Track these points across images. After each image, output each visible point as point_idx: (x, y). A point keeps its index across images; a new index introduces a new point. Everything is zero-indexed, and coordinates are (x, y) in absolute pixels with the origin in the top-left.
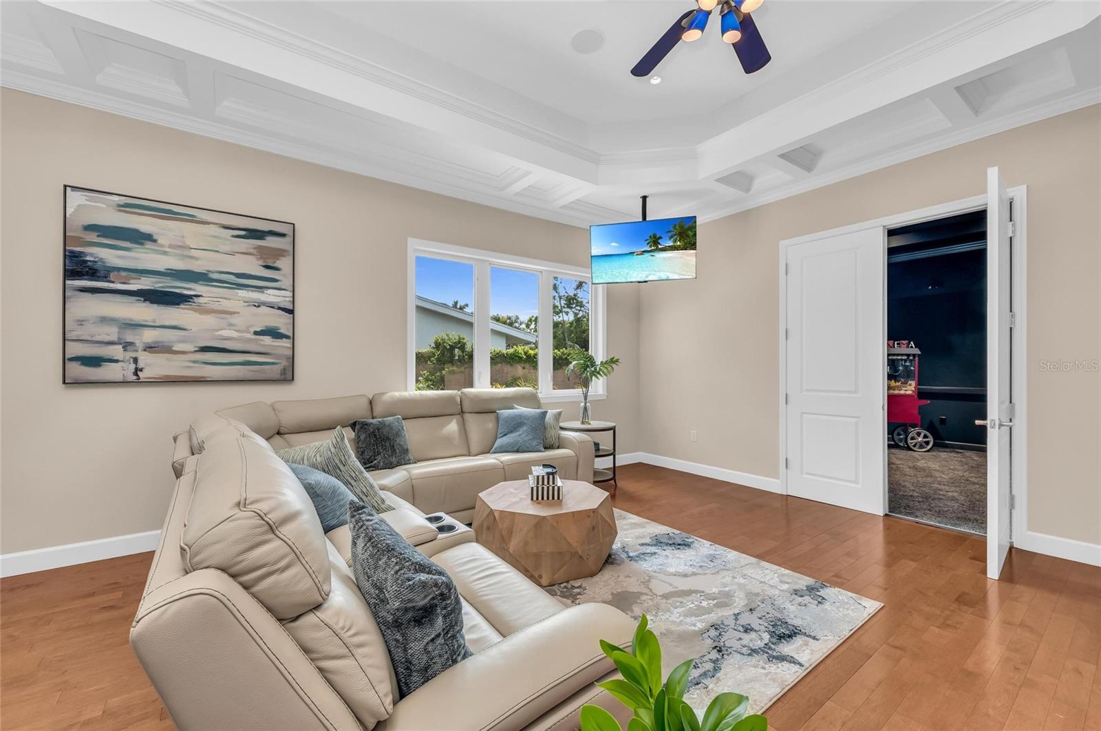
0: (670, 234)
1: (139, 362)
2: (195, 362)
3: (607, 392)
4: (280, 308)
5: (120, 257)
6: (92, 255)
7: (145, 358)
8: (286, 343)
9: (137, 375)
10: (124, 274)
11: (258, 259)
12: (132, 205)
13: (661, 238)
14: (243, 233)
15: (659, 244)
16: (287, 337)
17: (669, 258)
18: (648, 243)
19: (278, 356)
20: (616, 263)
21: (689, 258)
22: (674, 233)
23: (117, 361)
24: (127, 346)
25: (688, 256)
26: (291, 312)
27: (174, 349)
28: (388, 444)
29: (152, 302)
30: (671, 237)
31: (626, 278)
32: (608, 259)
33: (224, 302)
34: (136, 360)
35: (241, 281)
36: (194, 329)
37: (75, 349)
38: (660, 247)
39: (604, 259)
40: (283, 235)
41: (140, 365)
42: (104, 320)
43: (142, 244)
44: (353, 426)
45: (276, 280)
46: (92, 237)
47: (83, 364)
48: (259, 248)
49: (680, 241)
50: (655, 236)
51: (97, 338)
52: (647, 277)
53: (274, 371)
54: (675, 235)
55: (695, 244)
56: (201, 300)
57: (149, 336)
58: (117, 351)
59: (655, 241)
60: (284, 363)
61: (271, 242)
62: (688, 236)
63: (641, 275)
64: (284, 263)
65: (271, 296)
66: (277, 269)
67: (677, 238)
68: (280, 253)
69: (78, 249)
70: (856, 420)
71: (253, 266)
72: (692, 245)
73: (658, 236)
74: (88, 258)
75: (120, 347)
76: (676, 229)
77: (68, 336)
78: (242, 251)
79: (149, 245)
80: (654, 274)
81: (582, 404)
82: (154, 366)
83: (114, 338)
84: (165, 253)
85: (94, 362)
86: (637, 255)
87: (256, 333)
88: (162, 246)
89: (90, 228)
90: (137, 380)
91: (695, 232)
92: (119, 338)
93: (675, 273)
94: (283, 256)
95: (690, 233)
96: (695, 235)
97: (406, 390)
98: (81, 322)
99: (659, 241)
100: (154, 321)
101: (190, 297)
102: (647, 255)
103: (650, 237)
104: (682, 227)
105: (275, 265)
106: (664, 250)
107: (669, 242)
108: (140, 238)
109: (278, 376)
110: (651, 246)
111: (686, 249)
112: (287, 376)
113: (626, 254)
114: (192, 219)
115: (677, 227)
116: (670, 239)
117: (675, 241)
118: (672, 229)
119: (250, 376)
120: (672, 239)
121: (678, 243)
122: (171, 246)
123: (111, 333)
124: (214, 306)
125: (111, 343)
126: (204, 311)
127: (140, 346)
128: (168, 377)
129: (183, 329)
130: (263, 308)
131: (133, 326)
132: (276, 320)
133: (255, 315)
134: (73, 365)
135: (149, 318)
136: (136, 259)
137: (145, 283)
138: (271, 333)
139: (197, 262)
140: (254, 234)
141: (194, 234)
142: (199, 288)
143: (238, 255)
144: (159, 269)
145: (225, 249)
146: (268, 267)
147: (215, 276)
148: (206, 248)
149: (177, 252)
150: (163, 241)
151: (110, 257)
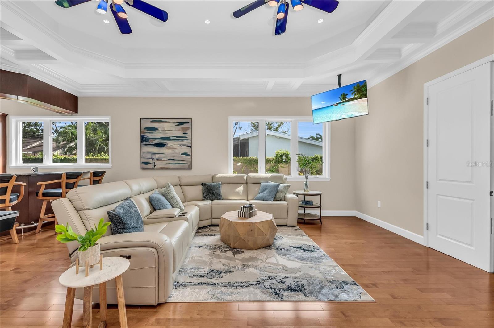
0: (352, 92)
2: (167, 163)
3: (331, 177)
4: (188, 146)
5: (151, 135)
6: (146, 135)
7: (156, 162)
8: (189, 157)
9: (154, 167)
10: (152, 140)
11: (182, 131)
12: (154, 121)
13: (347, 95)
14: (178, 124)
15: (347, 98)
16: (190, 155)
18: (340, 99)
19: (187, 161)
20: (325, 111)
22: (354, 91)
23: (151, 163)
24: (153, 159)
25: (363, 102)
26: (190, 147)
27: (162, 160)
28: (212, 192)
29: (158, 147)
32: (320, 110)
33: (173, 145)
34: (154, 163)
35: (178, 139)
36: (167, 154)
37: (144, 160)
38: (347, 99)
39: (319, 110)
40: (188, 123)
41: (155, 164)
42: (148, 152)
43: (155, 131)
44: (202, 184)
45: (186, 137)
46: (146, 131)
47: (144, 164)
48: (182, 128)
49: (358, 94)
50: (344, 94)
51: (147, 157)
52: (341, 116)
53: (186, 166)
54: (355, 92)
55: (366, 94)
56: (168, 145)
57: (157, 156)
58: (150, 161)
60: (189, 163)
61: (185, 125)
62: (362, 91)
63: (337, 116)
64: (189, 132)
65: (185, 142)
66: (187, 134)
67: (356, 93)
68: (187, 128)
69: (143, 134)
70: (473, 201)
71: (180, 134)
72: (365, 96)
73: (345, 94)
74: (145, 136)
75: (151, 159)
76: (355, 89)
77: (142, 157)
78: (178, 129)
79: (157, 131)
80: (344, 114)
81: (305, 182)
82: (159, 164)
83: (150, 157)
84: (160, 133)
85: (146, 163)
86: (335, 106)
87: (181, 154)
88: (160, 131)
89: (145, 128)
91: (366, 88)
92: (151, 157)
93: (356, 112)
94: (188, 129)
95: (363, 89)
96: (366, 90)
98: (144, 153)
100: (158, 152)
101: (166, 144)
102: (340, 105)
103: (341, 95)
104: (358, 87)
105: (186, 133)
106: (349, 100)
107: (352, 96)
108: (155, 129)
109: (187, 168)
110: (342, 100)
111: (362, 98)
112: (190, 168)
113: (329, 106)
114: (166, 122)
115: (356, 87)
116: (352, 94)
117: (355, 95)
118: (353, 89)
119: (180, 168)
120: (353, 94)
121: (357, 96)
122: (161, 131)
123: (149, 156)
124: (171, 147)
125: (150, 158)
126: (169, 148)
127: (155, 159)
128: (161, 167)
129: (164, 154)
130: (183, 146)
131: (154, 154)
132: (187, 150)
133: (181, 149)
134: (143, 164)
135: (157, 151)
136: (154, 135)
137: (156, 142)
138: (185, 154)
139: (167, 135)
140: (181, 124)
141: (167, 126)
142: (167, 142)
143: (177, 131)
144: (159, 137)
145: (174, 129)
146: (184, 133)
147: (171, 138)
148: (170, 130)
149: (163, 132)
150: (160, 129)
151: (149, 135)
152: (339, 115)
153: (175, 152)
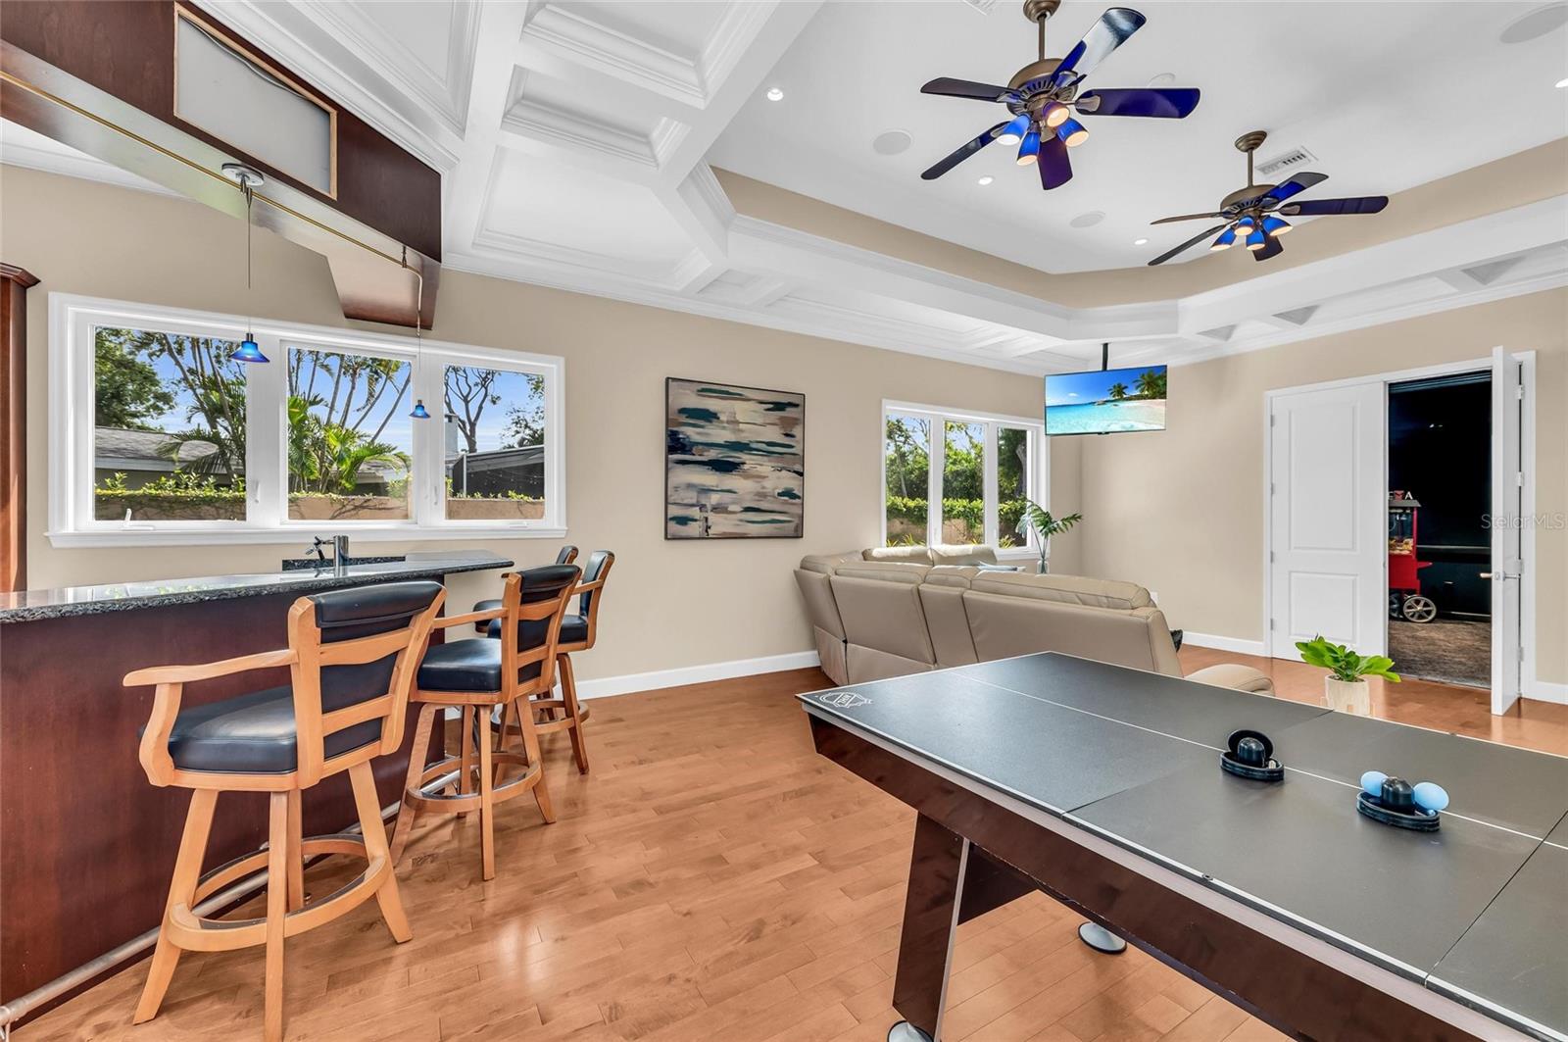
0: (1137, 384)
1: (709, 520)
2: (741, 520)
4: (794, 472)
5: (698, 433)
6: (682, 433)
7: (713, 517)
8: (798, 503)
9: (707, 531)
10: (700, 447)
11: (781, 428)
12: (707, 390)
13: (1126, 387)
14: (771, 406)
15: (1124, 393)
16: (799, 497)
17: (1135, 407)
18: (1111, 393)
19: (792, 515)
21: (1159, 407)
22: (1141, 382)
23: (696, 520)
24: (702, 507)
26: (801, 474)
27: (729, 509)
29: (717, 470)
30: (1137, 387)
31: (1085, 428)
33: (759, 468)
34: (706, 519)
35: (769, 450)
36: (741, 492)
37: (674, 511)
38: (1125, 396)
39: (1059, 409)
40: (797, 406)
41: (709, 524)
42: (690, 486)
43: (711, 422)
45: (791, 447)
46: (683, 419)
47: (678, 523)
48: (782, 418)
49: (1148, 390)
50: (1119, 385)
51: (685, 502)
53: (790, 528)
54: (1142, 384)
55: (1165, 393)
56: (746, 467)
57: (715, 499)
58: (695, 512)
59: (1119, 393)
60: (796, 521)
61: (790, 412)
62: (1158, 386)
64: (797, 431)
65: (787, 461)
66: (792, 436)
67: (1144, 388)
68: (795, 422)
69: (675, 429)
71: (774, 434)
72: (1163, 395)
73: (1123, 386)
74: (681, 436)
75: (698, 508)
76: (1143, 378)
77: (671, 500)
78: (770, 422)
79: (715, 422)
81: (1039, 562)
82: (720, 524)
83: (694, 501)
84: (724, 428)
85: (683, 521)
87: (779, 494)
88: (722, 422)
89: (683, 411)
90: (706, 536)
91: (1166, 380)
92: (698, 501)
94: (797, 424)
95: (1160, 382)
96: (1165, 384)
98: (676, 488)
99: (1124, 391)
100: (717, 486)
101: (738, 464)
102: (1109, 405)
103: (1114, 387)
104: (1150, 376)
105: (792, 433)
106: (1130, 399)
108: (709, 416)
109: (792, 533)
110: (1114, 396)
111: (1155, 398)
112: (798, 534)
113: (1086, 404)
114: (740, 397)
115: (1146, 377)
116: (1137, 389)
117: (1142, 391)
118: (1139, 378)
119: (774, 532)
120: (1140, 389)
121: (1146, 393)
122: (728, 422)
123: (691, 497)
124: (753, 472)
125: (693, 505)
126: (747, 476)
127: (709, 507)
128: (730, 533)
129: (735, 493)
130: (784, 472)
131: (705, 491)
132: (788, 481)
133: (779, 478)
134: (672, 525)
135: (714, 484)
136: (707, 434)
137: (712, 454)
138: (788, 493)
139: (743, 435)
140: (779, 406)
141: (742, 410)
142: (744, 457)
143: (768, 426)
144: (722, 442)
145: (760, 421)
146: (787, 435)
147: (754, 446)
148: (749, 422)
149: (731, 426)
150: (723, 418)
151: (691, 433)
152: (1106, 423)
153: (763, 488)
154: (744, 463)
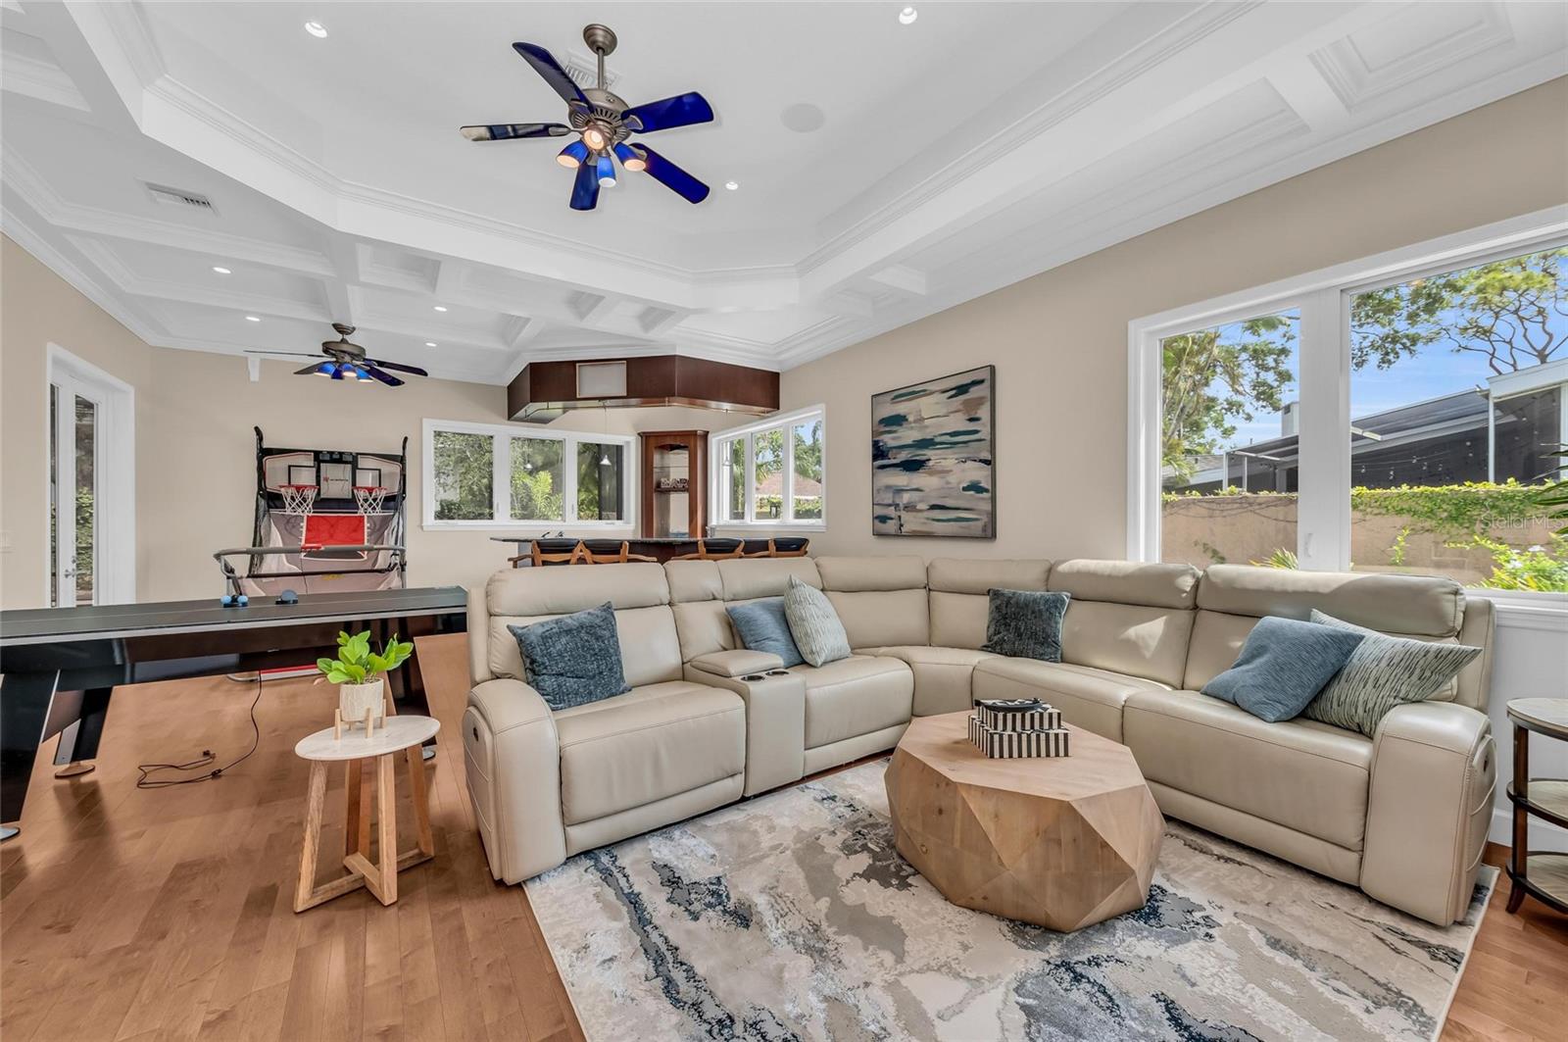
1: (902, 519)
2: (928, 519)
4: (981, 461)
5: (893, 439)
6: (882, 441)
7: (904, 516)
8: (988, 497)
9: (900, 529)
10: (894, 451)
11: (964, 414)
12: (898, 395)
14: (953, 392)
16: (987, 491)
19: (979, 512)
23: (892, 519)
24: (896, 506)
26: (987, 462)
27: (918, 508)
29: (907, 470)
33: (944, 463)
34: (900, 517)
35: (955, 440)
36: (927, 490)
37: (880, 511)
40: (985, 381)
41: (902, 522)
42: (888, 487)
43: (901, 425)
45: (976, 432)
46: (883, 428)
47: (880, 521)
48: (965, 402)
51: (884, 502)
53: (976, 528)
56: (931, 463)
57: (906, 498)
58: (892, 511)
60: (988, 519)
61: (975, 392)
64: (984, 413)
65: (975, 450)
66: (977, 419)
68: (979, 401)
69: (877, 439)
71: (959, 423)
74: (881, 444)
75: (893, 508)
77: (875, 501)
78: (953, 410)
79: (905, 425)
82: (911, 522)
83: (890, 502)
84: (912, 428)
85: (883, 519)
87: (964, 489)
88: (910, 423)
89: (882, 421)
90: (900, 534)
92: (893, 502)
94: (982, 404)
97: (1125, 559)
98: (878, 491)
100: (907, 486)
101: (924, 461)
105: (977, 416)
108: (898, 420)
109: (979, 533)
112: (989, 533)
114: (925, 393)
119: (961, 532)
122: (915, 422)
123: (889, 497)
124: (938, 467)
125: (890, 505)
126: (933, 473)
127: (901, 506)
128: (914, 531)
129: (921, 491)
130: (969, 462)
131: (899, 491)
132: (978, 473)
133: (964, 471)
134: (876, 521)
135: (905, 483)
136: (899, 438)
137: (903, 456)
138: (975, 487)
139: (928, 430)
140: (962, 390)
141: (927, 406)
142: (929, 453)
143: (952, 415)
144: (910, 442)
145: (944, 411)
146: (971, 420)
147: (938, 440)
148: (935, 415)
149: (917, 425)
150: (911, 418)
151: (888, 440)
153: (948, 483)
154: (929, 460)
